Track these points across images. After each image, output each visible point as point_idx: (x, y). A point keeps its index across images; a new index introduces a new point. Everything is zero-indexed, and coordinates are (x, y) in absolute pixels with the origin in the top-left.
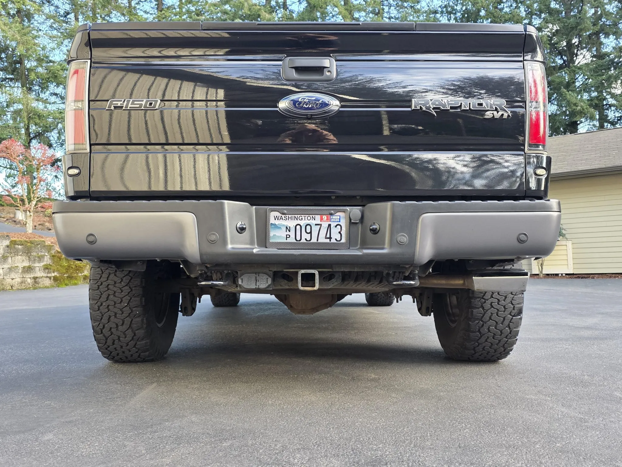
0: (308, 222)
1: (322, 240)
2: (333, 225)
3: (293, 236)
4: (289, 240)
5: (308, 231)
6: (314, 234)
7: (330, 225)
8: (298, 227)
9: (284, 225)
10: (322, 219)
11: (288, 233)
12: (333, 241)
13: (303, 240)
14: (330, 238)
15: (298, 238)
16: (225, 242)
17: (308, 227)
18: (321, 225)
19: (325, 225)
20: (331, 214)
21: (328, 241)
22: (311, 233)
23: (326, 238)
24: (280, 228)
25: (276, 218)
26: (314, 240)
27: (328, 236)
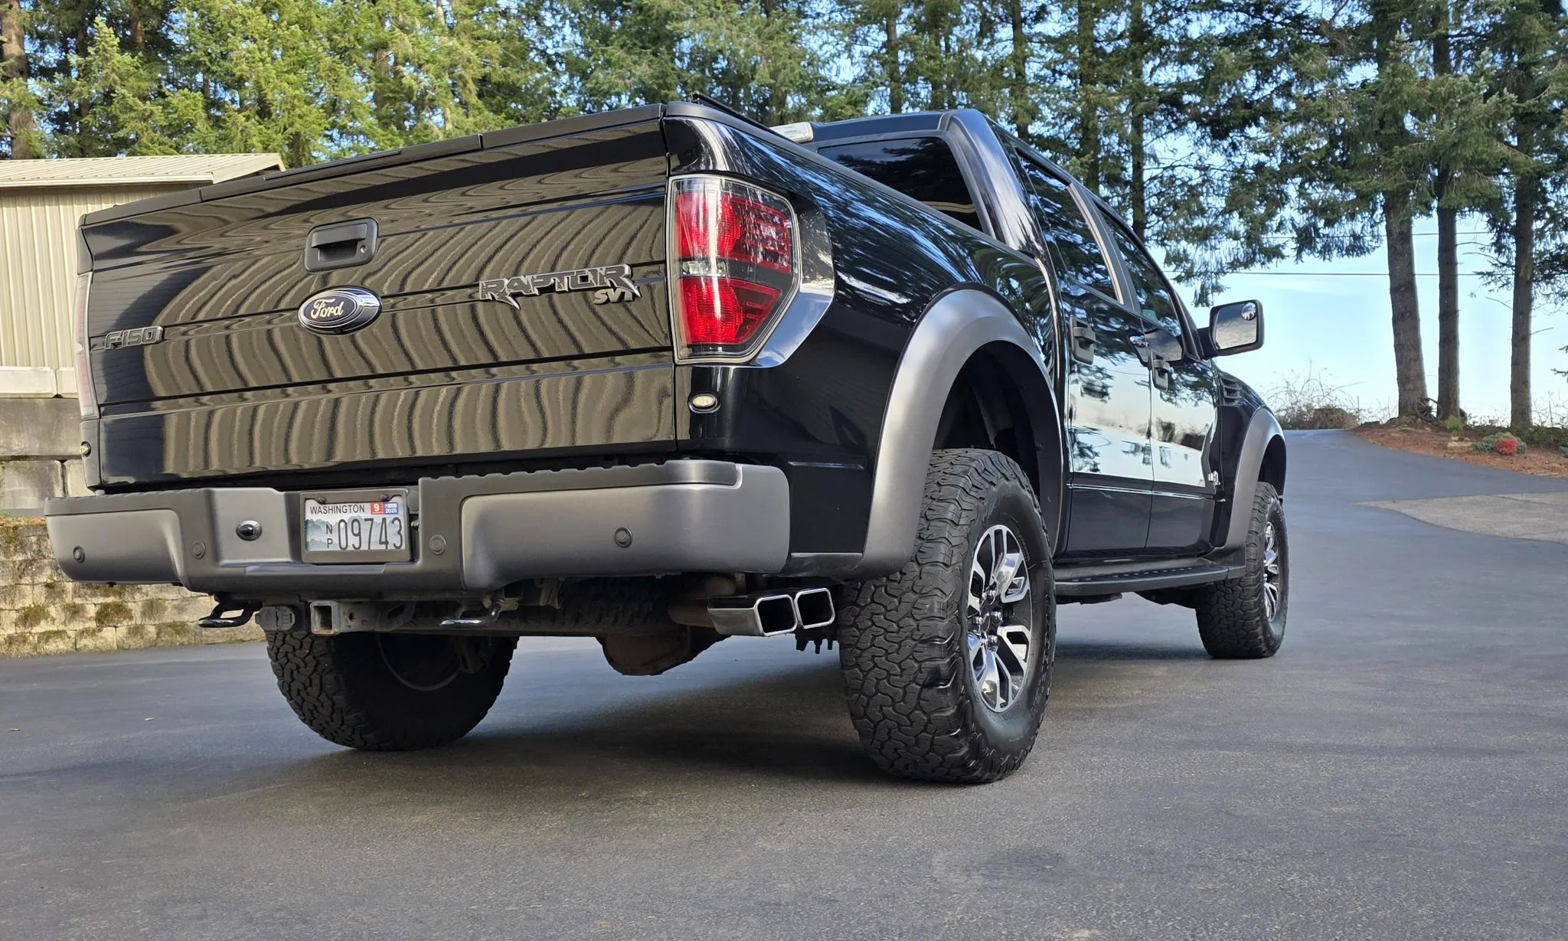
0: (355, 515)
1: (376, 546)
2: (389, 519)
3: (336, 540)
4: (331, 548)
5: (356, 532)
6: (365, 535)
7: (384, 520)
8: (342, 524)
9: (323, 523)
10: (373, 510)
11: (329, 536)
12: (391, 547)
13: (350, 548)
14: (386, 543)
15: (343, 544)
16: (217, 557)
17: (356, 524)
18: (372, 520)
19: (378, 519)
20: (386, 500)
21: (383, 547)
22: (359, 534)
23: (381, 543)
24: (318, 527)
25: (313, 511)
26: (365, 547)
27: (383, 540)
